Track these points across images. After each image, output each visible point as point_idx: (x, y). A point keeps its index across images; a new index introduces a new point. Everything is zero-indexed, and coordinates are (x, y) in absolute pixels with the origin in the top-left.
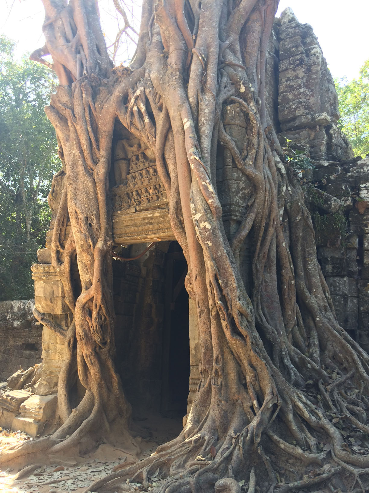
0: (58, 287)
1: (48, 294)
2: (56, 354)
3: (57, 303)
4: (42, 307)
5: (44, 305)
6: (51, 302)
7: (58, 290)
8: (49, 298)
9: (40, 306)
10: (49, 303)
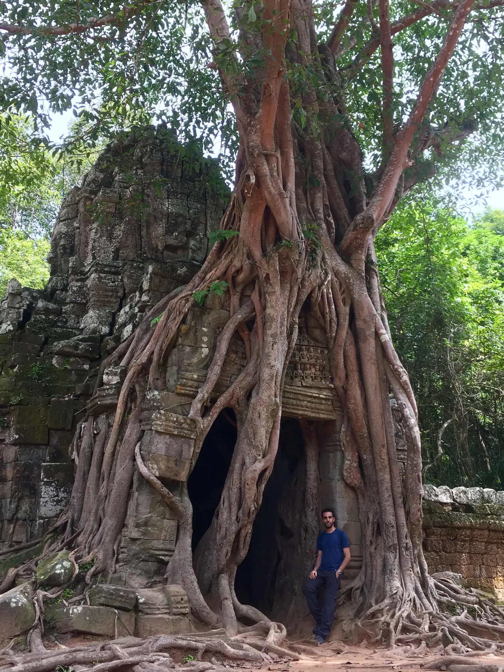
0: (190, 446)
1: (173, 453)
2: (161, 532)
3: (184, 466)
4: (159, 469)
5: (163, 467)
6: (176, 464)
7: (189, 450)
8: (175, 459)
9: (155, 466)
10: (172, 464)
